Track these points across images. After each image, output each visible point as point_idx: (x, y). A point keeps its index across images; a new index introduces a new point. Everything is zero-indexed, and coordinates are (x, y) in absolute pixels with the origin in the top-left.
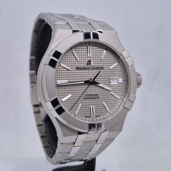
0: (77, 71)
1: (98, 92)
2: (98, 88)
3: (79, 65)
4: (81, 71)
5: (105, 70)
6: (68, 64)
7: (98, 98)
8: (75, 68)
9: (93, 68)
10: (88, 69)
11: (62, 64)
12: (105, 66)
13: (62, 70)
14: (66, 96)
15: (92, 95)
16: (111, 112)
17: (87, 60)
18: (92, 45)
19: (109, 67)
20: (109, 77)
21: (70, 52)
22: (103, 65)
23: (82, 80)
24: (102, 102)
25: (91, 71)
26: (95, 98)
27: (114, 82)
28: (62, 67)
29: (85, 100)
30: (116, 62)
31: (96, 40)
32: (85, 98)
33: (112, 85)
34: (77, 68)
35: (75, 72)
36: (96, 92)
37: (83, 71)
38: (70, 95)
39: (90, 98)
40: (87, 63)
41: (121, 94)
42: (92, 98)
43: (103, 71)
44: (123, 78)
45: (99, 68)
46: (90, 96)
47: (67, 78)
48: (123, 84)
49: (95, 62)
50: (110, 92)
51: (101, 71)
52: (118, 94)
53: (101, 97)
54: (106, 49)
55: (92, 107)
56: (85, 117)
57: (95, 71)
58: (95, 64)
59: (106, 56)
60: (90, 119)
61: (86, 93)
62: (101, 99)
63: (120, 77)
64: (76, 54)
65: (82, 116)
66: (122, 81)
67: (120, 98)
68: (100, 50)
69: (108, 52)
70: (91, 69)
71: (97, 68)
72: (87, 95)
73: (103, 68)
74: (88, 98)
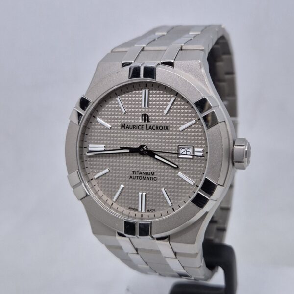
0: (122, 131)
1: (156, 170)
2: (156, 162)
3: (126, 121)
4: (129, 132)
5: (171, 131)
6: (110, 119)
7: (154, 179)
8: (119, 126)
9: (150, 126)
10: (140, 127)
11: (99, 119)
12: (172, 124)
13: (99, 127)
14: (101, 170)
15: (144, 173)
16: (177, 208)
17: (140, 113)
19: (178, 126)
20: (178, 145)
22: (168, 122)
24: (161, 187)
25: (146, 132)
26: (150, 178)
28: (99, 124)
29: (131, 180)
30: (193, 119)
32: (131, 177)
33: (181, 160)
34: (123, 126)
35: (119, 131)
36: (152, 170)
37: (132, 132)
38: (107, 170)
39: (141, 178)
40: (140, 117)
41: (199, 176)
42: (144, 178)
43: (167, 133)
44: (204, 148)
45: (161, 128)
46: (140, 175)
47: (105, 142)
49: (154, 118)
50: (177, 171)
51: (164, 133)
52: (191, 176)
53: (159, 178)
54: (176, 95)
55: (140, 193)
56: (130, 208)
57: (153, 132)
58: (154, 120)
59: (175, 107)
60: (136, 212)
61: (135, 169)
62: (159, 181)
63: (200, 146)
64: (123, 103)
65: (124, 206)
66: (201, 154)
67: (196, 184)
68: (165, 96)
69: (179, 99)
70: (146, 129)
71: (157, 128)
72: (135, 172)
73: (167, 128)
74: (136, 177)
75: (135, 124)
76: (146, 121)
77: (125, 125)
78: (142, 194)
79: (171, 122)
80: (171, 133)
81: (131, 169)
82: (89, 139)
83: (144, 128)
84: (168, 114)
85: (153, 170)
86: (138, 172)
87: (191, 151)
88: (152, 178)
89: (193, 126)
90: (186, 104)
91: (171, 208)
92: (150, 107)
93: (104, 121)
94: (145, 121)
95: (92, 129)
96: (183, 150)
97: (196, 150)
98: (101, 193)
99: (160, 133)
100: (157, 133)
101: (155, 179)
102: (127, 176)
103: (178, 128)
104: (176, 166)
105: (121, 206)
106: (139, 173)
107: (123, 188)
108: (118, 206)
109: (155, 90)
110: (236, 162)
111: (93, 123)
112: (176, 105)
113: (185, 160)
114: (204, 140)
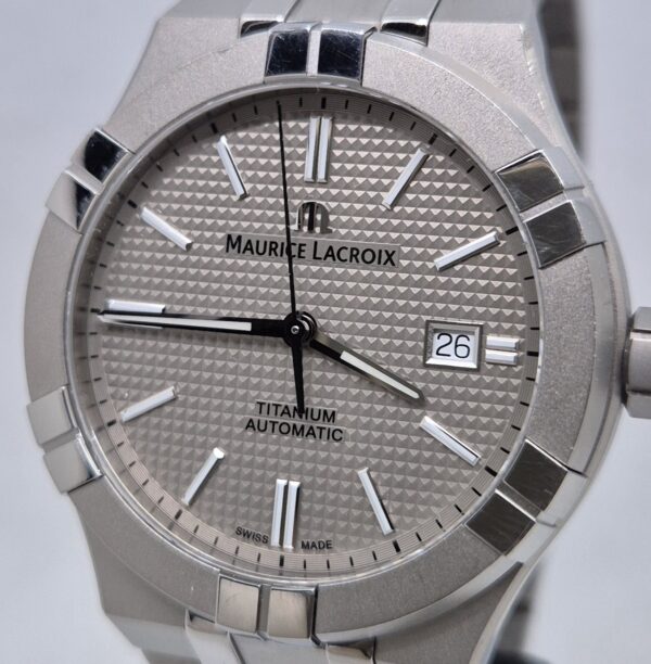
0: (229, 261)
1: (340, 403)
2: (343, 377)
3: (245, 224)
4: (253, 263)
5: (405, 270)
6: (187, 214)
7: (332, 435)
8: (218, 242)
9: (331, 248)
11: (148, 214)
12: (407, 243)
13: (148, 242)
14: (145, 393)
16: (408, 543)
17: (296, 202)
19: (432, 252)
20: (425, 318)
21: (206, 146)
22: (394, 235)
25: (314, 269)
26: (317, 432)
27: (462, 351)
28: (149, 231)
29: (250, 433)
30: (487, 228)
32: (250, 425)
33: (434, 373)
34: (233, 243)
35: (217, 261)
36: (328, 402)
37: (265, 264)
38: (167, 394)
39: (285, 429)
40: (295, 215)
41: (497, 435)
42: (297, 431)
43: (390, 275)
44: (521, 334)
45: (368, 256)
46: (285, 419)
47: (167, 294)
48: (517, 376)
49: (344, 219)
50: (417, 412)
51: (378, 274)
52: (470, 432)
53: (351, 431)
54: (431, 142)
55: (281, 483)
56: (239, 532)
57: (339, 271)
58: (344, 226)
59: (425, 184)
60: (263, 549)
61: (266, 395)
62: (349, 444)
63: (506, 326)
64: (238, 160)
65: (221, 525)
66: (510, 356)
67: (484, 463)
68: (390, 142)
69: (440, 158)
70: (315, 258)
71: (355, 254)
72: (265, 408)
73: (390, 256)
74: (270, 426)
75: (274, 237)
76: (318, 230)
77: (239, 238)
78: (286, 488)
79: (407, 236)
80: (404, 276)
81: (253, 393)
82: (110, 283)
83: (308, 252)
84: (397, 209)
85: (333, 405)
86: (277, 406)
87: (473, 342)
88: (325, 433)
89: (485, 256)
90: (465, 175)
91: (389, 543)
92: (335, 179)
93: (168, 221)
94: (311, 228)
95: (124, 246)
96: (445, 339)
97: (491, 339)
98: (140, 473)
99: (365, 273)
100: (352, 272)
101: (337, 435)
102: (239, 418)
103: (431, 259)
104: (415, 395)
105: (210, 523)
106: (280, 410)
107: (219, 462)
108: (199, 522)
109: (356, 120)
110: (636, 391)
111: (128, 228)
112: (426, 178)
113: (448, 374)
114: (522, 307)
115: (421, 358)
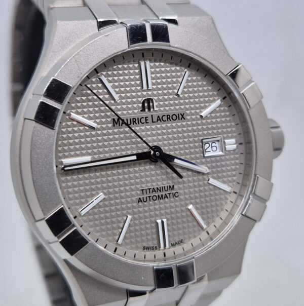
0: (116, 130)
3: (120, 113)
5: (189, 120)
6: (91, 113)
7: (174, 195)
8: (109, 123)
9: (158, 117)
10: (143, 120)
11: (74, 115)
12: (187, 109)
13: (76, 129)
15: (159, 190)
16: (212, 230)
17: (140, 99)
18: (152, 58)
19: (198, 111)
20: (201, 138)
21: (94, 80)
22: (182, 107)
23: (129, 152)
24: (187, 205)
25: (153, 127)
26: (168, 196)
27: (214, 149)
28: (75, 123)
29: (140, 204)
30: (216, 98)
31: (161, 45)
32: (140, 200)
33: (208, 160)
34: (116, 122)
35: (110, 131)
36: (170, 182)
38: (101, 196)
39: (155, 198)
40: (140, 105)
41: (235, 178)
42: (160, 198)
43: (184, 123)
44: (235, 137)
45: (174, 117)
46: (154, 194)
47: (90, 151)
48: (237, 154)
49: (161, 103)
50: (205, 177)
51: (179, 124)
52: (225, 180)
53: (182, 192)
54: (189, 66)
55: (160, 221)
56: (144, 248)
57: (164, 126)
58: (162, 106)
59: (190, 84)
60: (156, 252)
61: (144, 185)
62: (182, 197)
63: (230, 135)
65: (137, 248)
66: (235, 146)
67: (232, 190)
69: (194, 73)
70: (153, 122)
71: (169, 117)
72: (144, 191)
73: (182, 116)
74: (148, 198)
75: (133, 116)
77: (119, 119)
78: (163, 222)
79: (187, 106)
80: (189, 123)
81: (138, 186)
82: (59, 152)
83: (150, 120)
85: (172, 183)
86: (149, 189)
88: (171, 195)
89: (218, 109)
90: (204, 78)
92: (154, 87)
93: (83, 117)
94: (149, 110)
95: (63, 133)
96: (207, 145)
97: (227, 141)
99: (174, 124)
100: (169, 125)
101: (177, 195)
102: (134, 199)
106: (151, 191)
108: (126, 250)
111: (64, 124)
112: (190, 82)
114: (234, 127)
115: (202, 155)
